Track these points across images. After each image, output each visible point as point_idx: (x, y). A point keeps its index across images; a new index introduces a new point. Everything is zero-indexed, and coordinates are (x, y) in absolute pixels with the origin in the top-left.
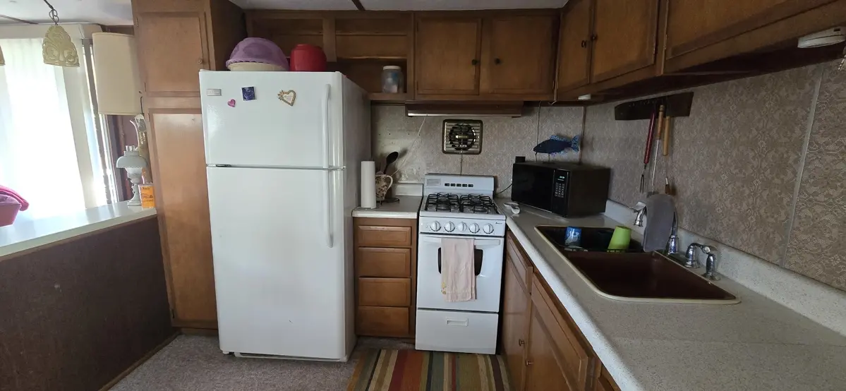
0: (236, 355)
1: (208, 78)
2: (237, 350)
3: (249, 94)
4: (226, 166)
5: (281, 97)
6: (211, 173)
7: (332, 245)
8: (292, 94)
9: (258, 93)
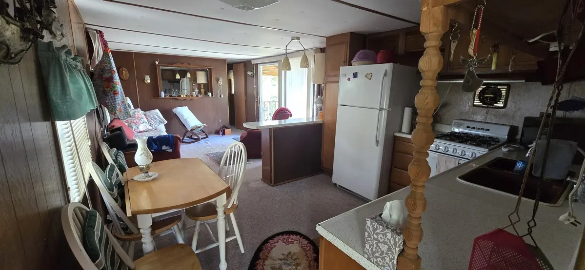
0: (337, 186)
1: (343, 69)
2: (338, 183)
3: (355, 75)
4: (345, 105)
5: (366, 77)
6: (340, 108)
7: (377, 145)
8: (371, 75)
9: (359, 75)
